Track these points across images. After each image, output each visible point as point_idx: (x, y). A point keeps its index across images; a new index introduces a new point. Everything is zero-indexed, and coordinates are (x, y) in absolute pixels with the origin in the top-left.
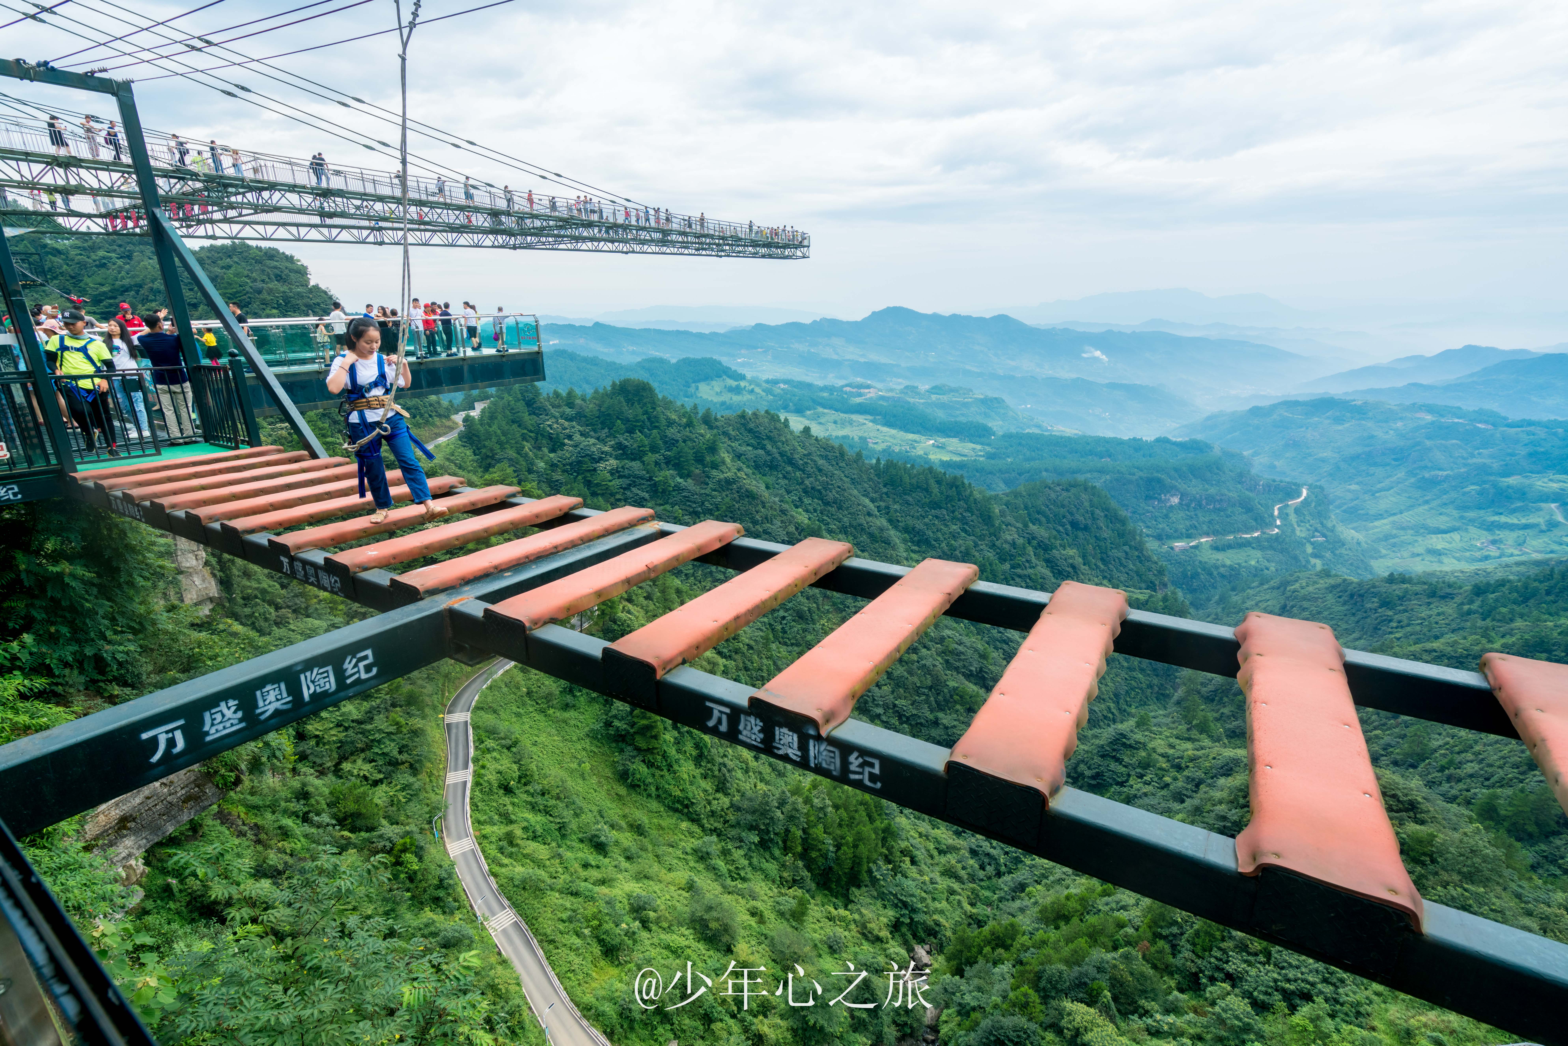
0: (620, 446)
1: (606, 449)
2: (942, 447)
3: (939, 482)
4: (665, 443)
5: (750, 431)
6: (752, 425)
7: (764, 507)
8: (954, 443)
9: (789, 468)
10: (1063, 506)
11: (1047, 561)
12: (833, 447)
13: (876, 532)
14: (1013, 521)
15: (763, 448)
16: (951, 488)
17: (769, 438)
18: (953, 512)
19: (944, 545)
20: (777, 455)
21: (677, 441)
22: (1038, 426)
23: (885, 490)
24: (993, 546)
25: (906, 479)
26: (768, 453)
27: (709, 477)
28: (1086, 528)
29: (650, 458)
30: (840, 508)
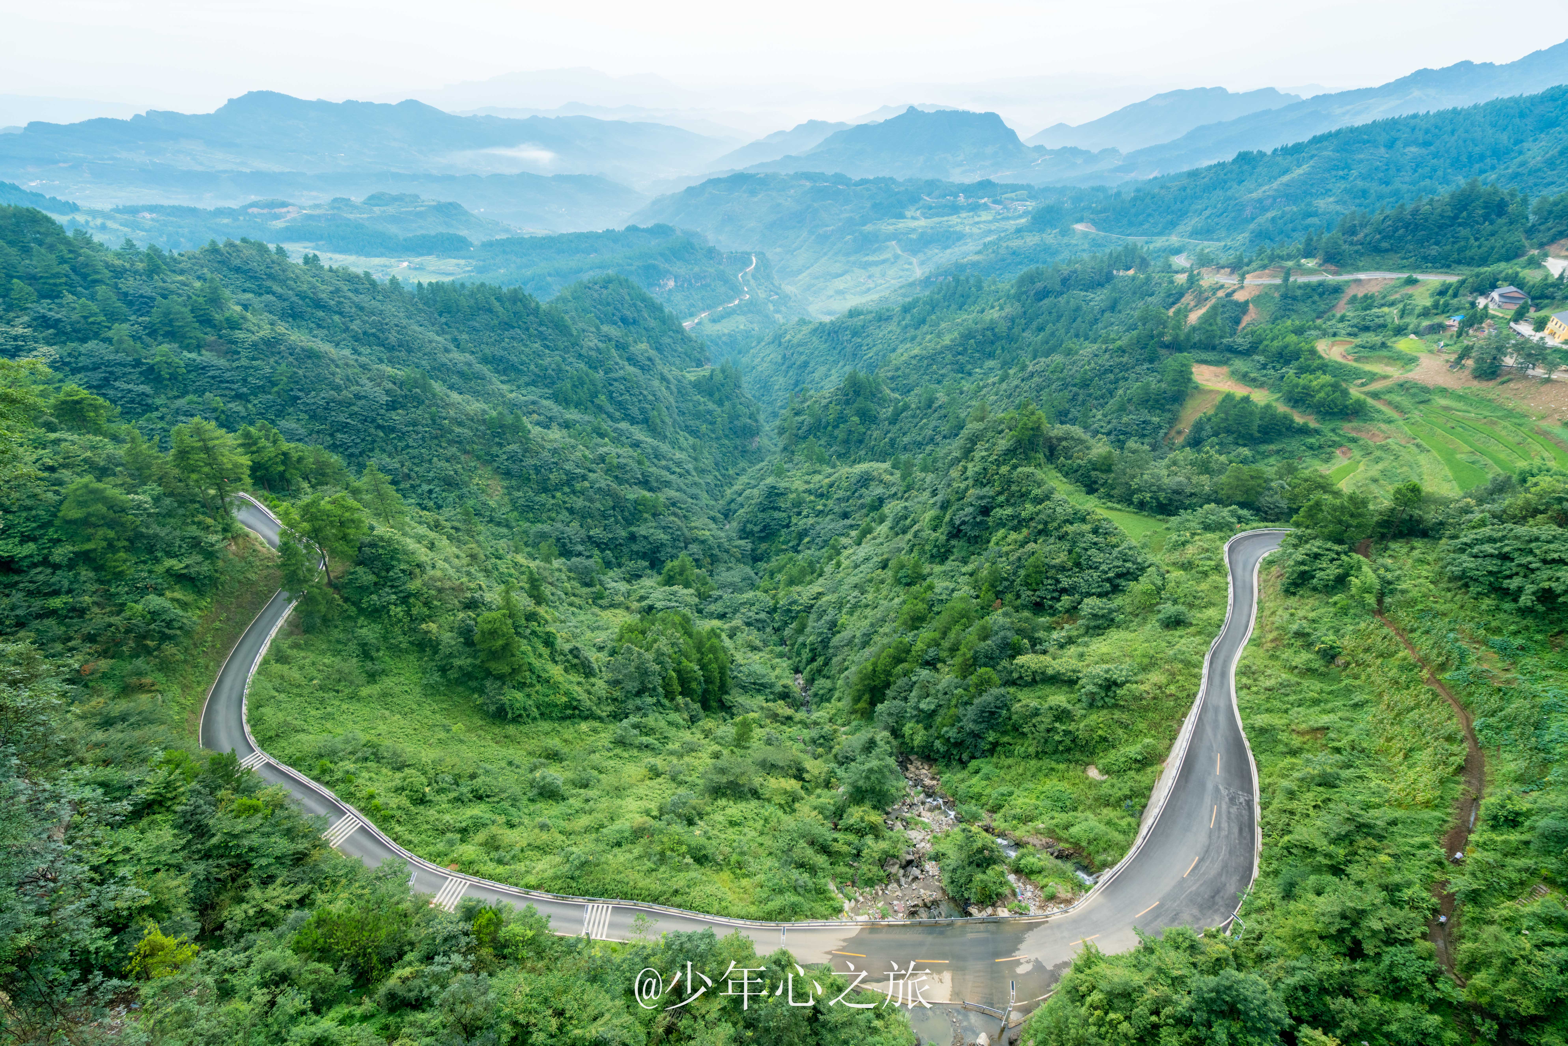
0: (43, 322)
1: (20, 330)
2: (420, 268)
3: (498, 299)
4: (130, 304)
5: (238, 270)
6: (237, 262)
7: (337, 366)
8: (432, 262)
9: (321, 314)
10: (608, 304)
11: (629, 359)
12: (358, 277)
13: (465, 368)
14: (586, 327)
15: (269, 291)
16: (515, 303)
17: (271, 276)
18: (527, 329)
19: (532, 367)
20: (295, 299)
21: (152, 299)
22: (507, 231)
23: (443, 320)
24: (580, 356)
25: (463, 302)
26: (280, 297)
27: (235, 343)
28: (635, 322)
29: (119, 331)
30: (410, 351)
